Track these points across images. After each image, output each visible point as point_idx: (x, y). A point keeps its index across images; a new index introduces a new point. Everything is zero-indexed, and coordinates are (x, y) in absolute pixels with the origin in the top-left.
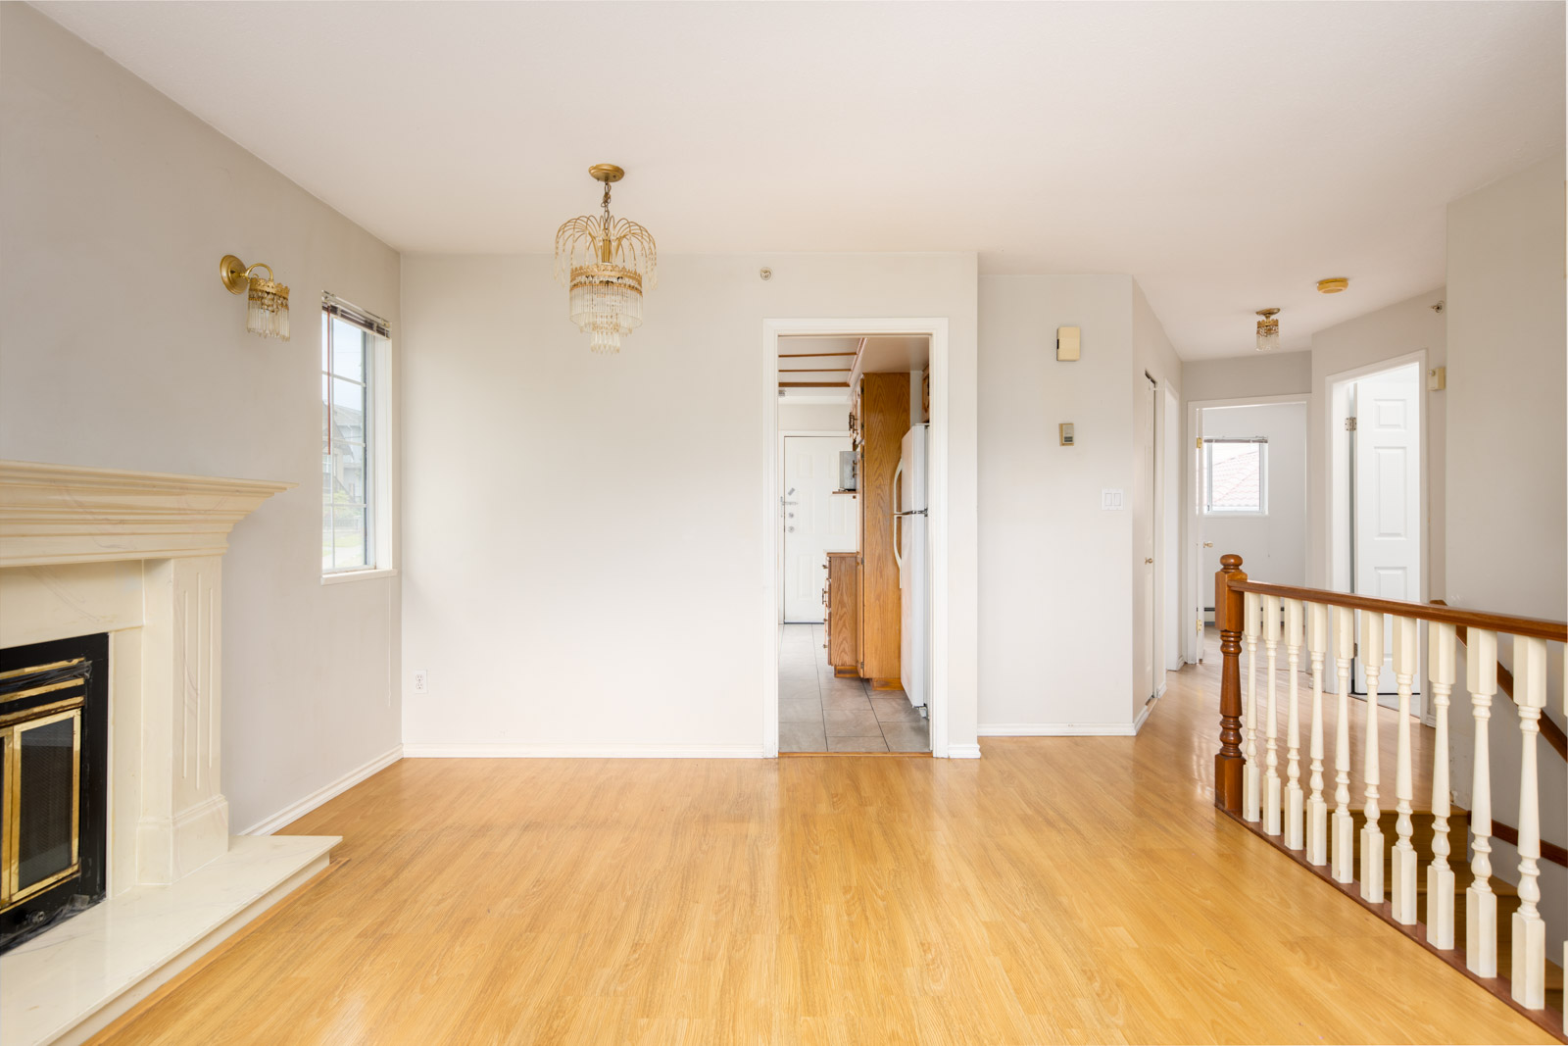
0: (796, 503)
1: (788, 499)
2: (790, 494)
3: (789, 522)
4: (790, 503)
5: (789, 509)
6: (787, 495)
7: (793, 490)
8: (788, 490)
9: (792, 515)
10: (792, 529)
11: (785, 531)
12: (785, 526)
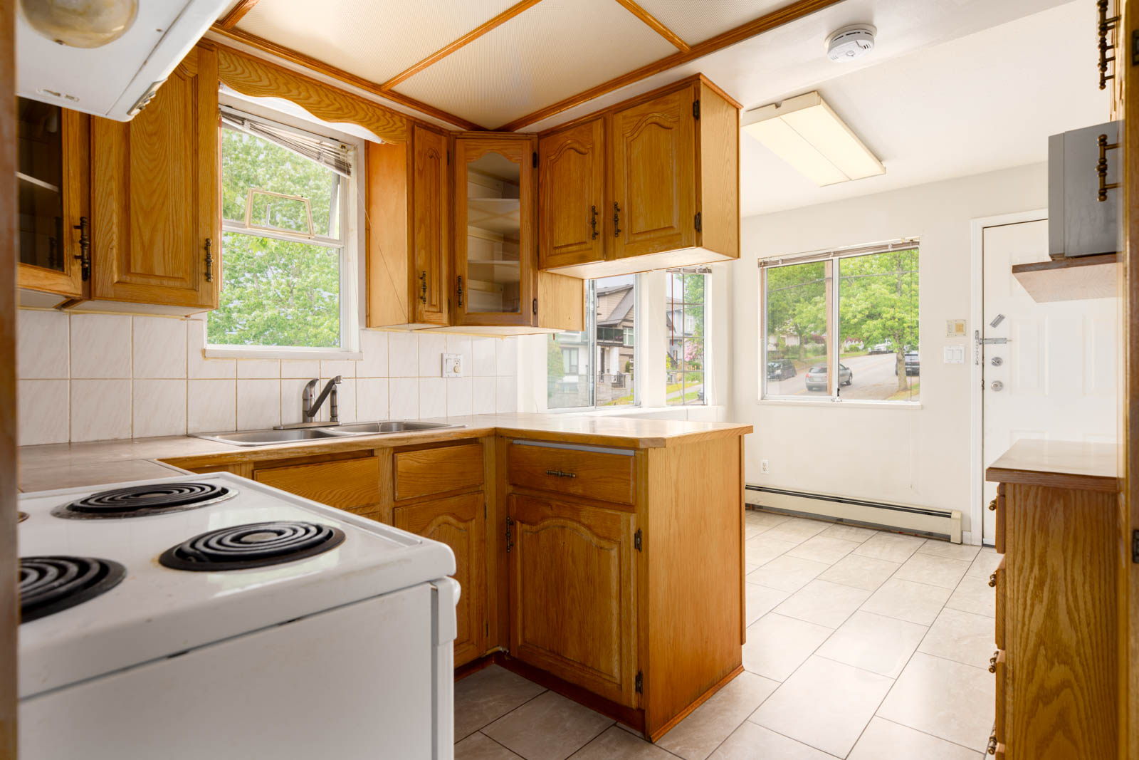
0: (1004, 341)
1: (990, 333)
2: (994, 324)
3: (992, 374)
4: (995, 341)
5: (992, 351)
6: (988, 327)
7: (1001, 318)
8: (990, 318)
9: (997, 362)
10: (998, 386)
11: (983, 389)
12: (983, 380)
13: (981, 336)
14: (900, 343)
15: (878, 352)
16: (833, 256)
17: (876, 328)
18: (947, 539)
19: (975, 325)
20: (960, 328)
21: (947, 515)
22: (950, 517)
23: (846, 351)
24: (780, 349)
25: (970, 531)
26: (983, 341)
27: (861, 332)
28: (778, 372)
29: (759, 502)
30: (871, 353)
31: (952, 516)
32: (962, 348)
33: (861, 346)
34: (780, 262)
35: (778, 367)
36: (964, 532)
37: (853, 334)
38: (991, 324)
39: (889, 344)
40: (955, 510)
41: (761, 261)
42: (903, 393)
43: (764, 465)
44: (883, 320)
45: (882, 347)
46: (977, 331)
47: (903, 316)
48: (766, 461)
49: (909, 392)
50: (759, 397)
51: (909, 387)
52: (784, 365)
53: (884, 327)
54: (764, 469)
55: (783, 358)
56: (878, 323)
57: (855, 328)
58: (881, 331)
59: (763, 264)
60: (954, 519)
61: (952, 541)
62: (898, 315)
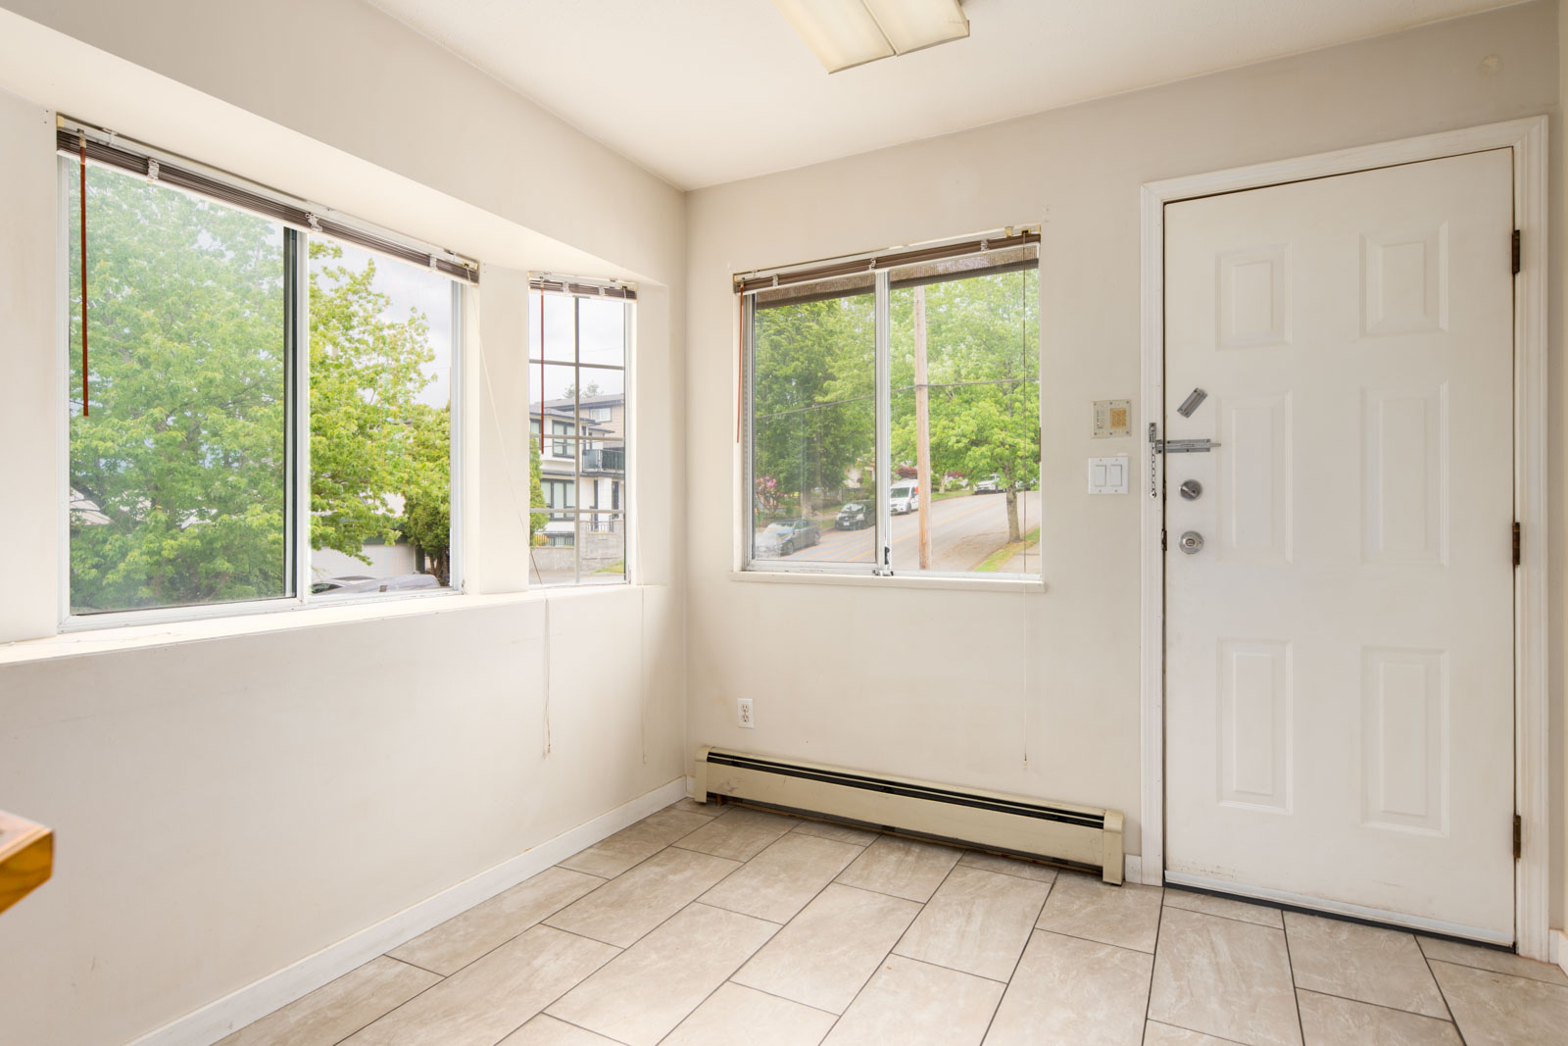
0: (1206, 445)
1: (1180, 429)
2: (1187, 410)
3: (1184, 515)
4: (1189, 447)
5: (1182, 467)
6: (1174, 416)
7: (1198, 396)
8: (1177, 397)
9: (1192, 490)
10: (1193, 542)
11: (1165, 549)
12: (1164, 530)
13: (1160, 437)
14: (1011, 479)
15: (986, 492)
16: (876, 267)
17: (983, 456)
18: (1095, 872)
19: (1148, 412)
20: (1119, 418)
21: (1095, 822)
22: (1101, 826)
23: (946, 490)
24: (866, 486)
25: (1140, 855)
26: (1163, 447)
27: (963, 463)
28: (860, 517)
29: (732, 790)
30: (977, 493)
31: (1107, 823)
32: (1124, 461)
33: (964, 482)
34: (775, 282)
35: (859, 511)
36: (1128, 857)
37: (953, 465)
38: (1180, 410)
39: (997, 480)
40: (1111, 810)
41: (739, 278)
42: (1015, 545)
43: (745, 709)
44: (992, 446)
45: (989, 484)
46: (1153, 425)
47: (1016, 441)
48: (749, 701)
49: (1022, 543)
50: (737, 564)
51: (1021, 537)
52: (867, 508)
53: (992, 457)
54: (745, 718)
55: (867, 498)
56: (984, 449)
57: (955, 458)
58: (988, 460)
59: (742, 286)
60: (1110, 831)
61: (1105, 879)
62: (1010, 440)
